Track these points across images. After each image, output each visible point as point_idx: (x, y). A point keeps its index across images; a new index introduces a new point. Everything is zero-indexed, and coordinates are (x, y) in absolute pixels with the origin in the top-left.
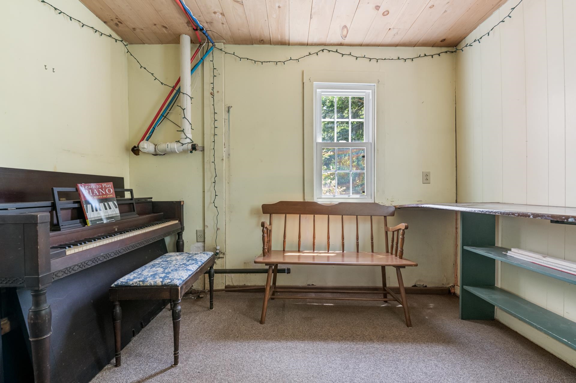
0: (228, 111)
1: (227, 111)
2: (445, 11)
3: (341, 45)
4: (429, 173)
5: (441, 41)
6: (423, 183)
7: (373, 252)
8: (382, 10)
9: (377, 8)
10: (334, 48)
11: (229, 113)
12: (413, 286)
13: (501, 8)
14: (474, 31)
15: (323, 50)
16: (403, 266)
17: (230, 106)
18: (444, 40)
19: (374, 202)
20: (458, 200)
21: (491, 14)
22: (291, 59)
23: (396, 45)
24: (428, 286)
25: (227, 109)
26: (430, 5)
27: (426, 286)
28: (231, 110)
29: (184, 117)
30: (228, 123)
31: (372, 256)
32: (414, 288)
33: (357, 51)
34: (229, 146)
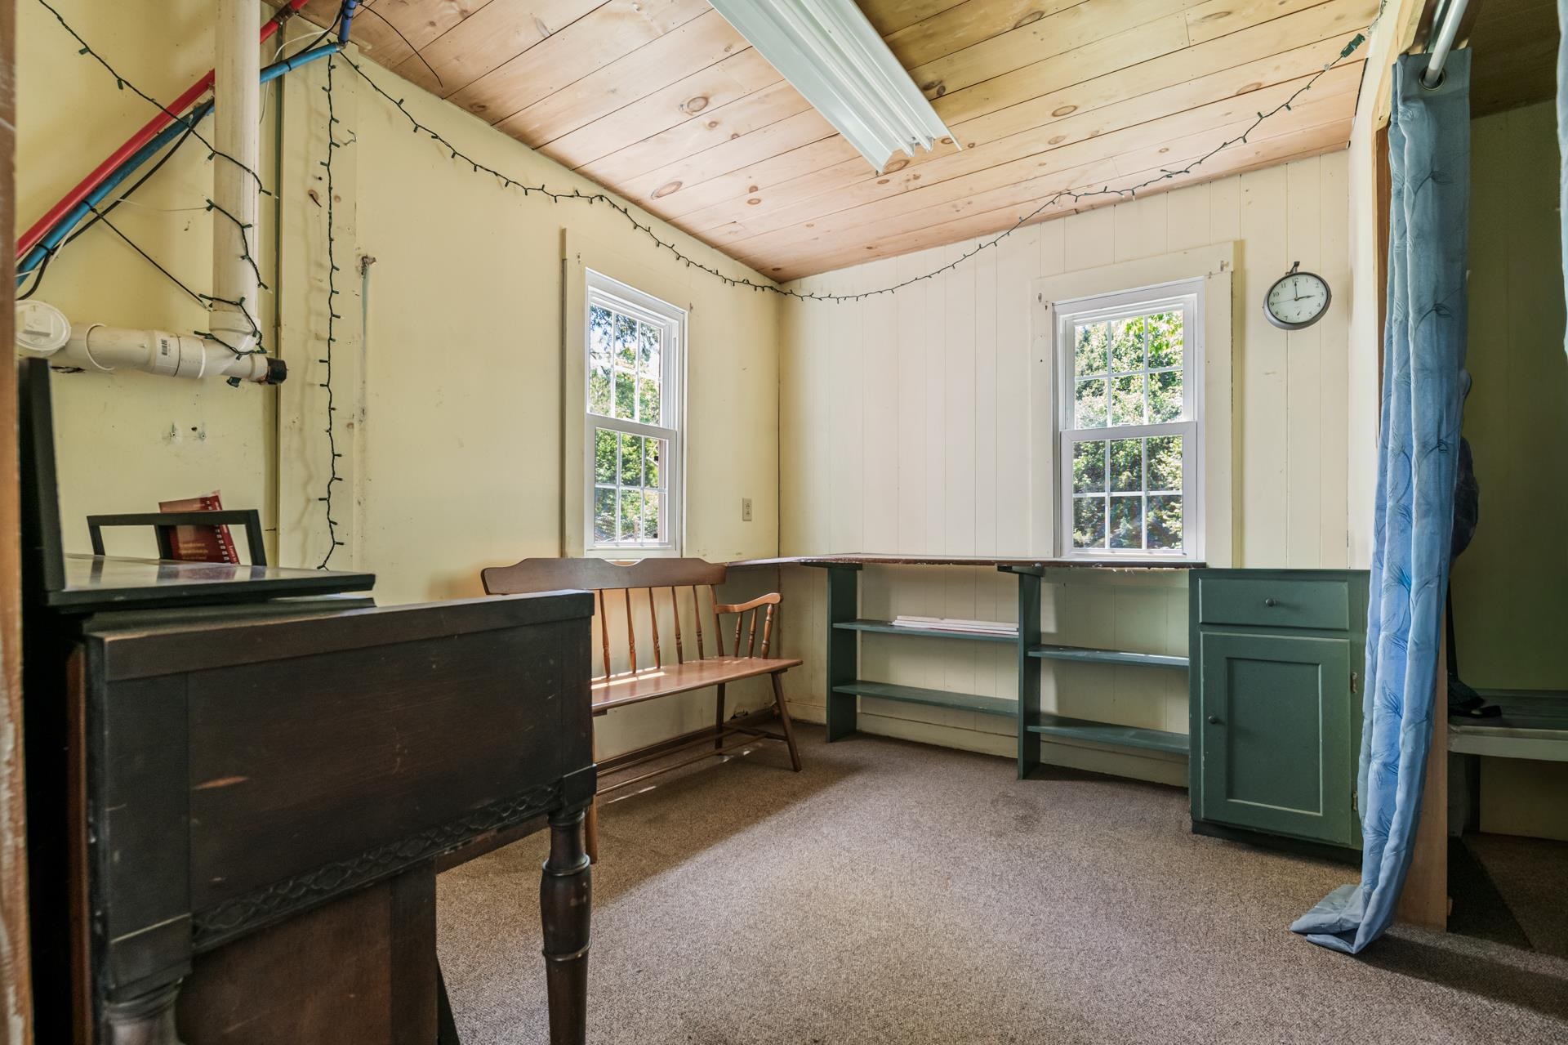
0: (364, 271)
1: (360, 269)
2: (817, 239)
3: (637, 203)
4: (750, 501)
5: (774, 270)
6: (744, 520)
7: (681, 662)
8: (754, 195)
9: (754, 189)
10: (622, 204)
11: (364, 278)
12: (732, 718)
13: (865, 265)
14: (820, 275)
15: (601, 197)
16: (784, 669)
17: (371, 255)
18: (778, 269)
19: (679, 557)
20: (782, 551)
21: (851, 266)
22: (542, 189)
23: (714, 246)
24: (749, 712)
25: (360, 263)
26: (809, 223)
27: (747, 714)
28: (372, 268)
29: (243, 253)
30: (362, 310)
31: (680, 672)
32: (734, 720)
33: (661, 230)
34: (364, 382)
